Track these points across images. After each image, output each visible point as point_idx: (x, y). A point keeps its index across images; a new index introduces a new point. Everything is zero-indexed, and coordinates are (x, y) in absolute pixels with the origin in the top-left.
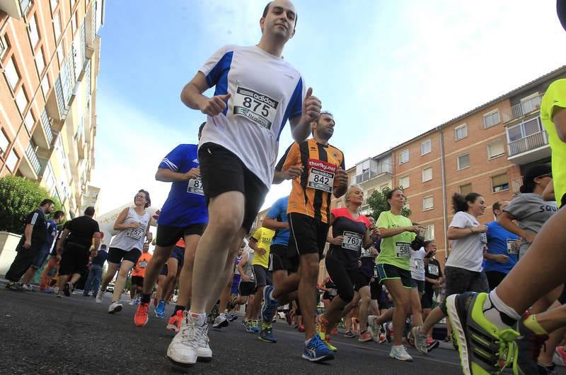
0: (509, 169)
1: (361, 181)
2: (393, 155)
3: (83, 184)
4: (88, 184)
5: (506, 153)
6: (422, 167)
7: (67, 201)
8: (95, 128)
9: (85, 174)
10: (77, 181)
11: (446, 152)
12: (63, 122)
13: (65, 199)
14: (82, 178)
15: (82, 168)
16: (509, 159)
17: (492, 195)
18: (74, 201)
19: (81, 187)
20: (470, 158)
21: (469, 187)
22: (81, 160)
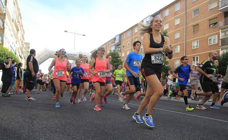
0: (218, 15)
2: (161, 13)
3: (22, 42)
4: (24, 41)
5: (218, 6)
6: (175, 18)
7: (17, 51)
8: (20, 15)
9: (21, 37)
10: (19, 41)
11: (187, 8)
12: (5, 14)
13: (16, 50)
14: (21, 40)
15: (19, 35)
16: (219, 9)
17: (208, 29)
18: (20, 50)
19: (22, 44)
20: (199, 11)
21: (197, 26)
22: (18, 31)
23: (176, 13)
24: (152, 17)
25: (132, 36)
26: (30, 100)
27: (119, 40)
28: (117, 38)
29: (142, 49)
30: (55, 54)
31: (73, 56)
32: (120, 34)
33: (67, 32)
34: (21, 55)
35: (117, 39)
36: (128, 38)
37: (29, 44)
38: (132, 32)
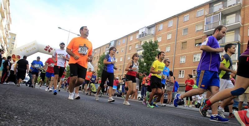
0: (203, 37)
1: (141, 37)
2: (156, 26)
3: (7, 31)
4: (9, 31)
5: (203, 29)
6: (167, 33)
9: (7, 26)
10: (3, 30)
11: (179, 26)
14: (5, 28)
15: (4, 23)
16: (203, 32)
17: (194, 48)
18: (3, 40)
19: (6, 33)
20: (188, 30)
21: (185, 43)
22: (3, 18)
23: (169, 29)
24: (147, 29)
25: (127, 44)
28: (113, 44)
30: (45, 49)
32: (115, 40)
33: (61, 28)
36: (123, 45)
37: (16, 35)
38: (127, 40)
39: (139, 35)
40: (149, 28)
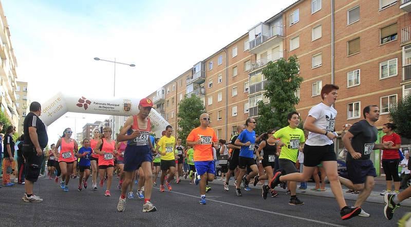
0: (399, 18)
1: (254, 46)
2: (284, 16)
3: (13, 82)
4: (16, 80)
6: (311, 26)
7: (3, 99)
8: (8, 28)
9: (11, 72)
10: (6, 80)
11: (336, 6)
14: (10, 76)
15: (7, 68)
16: (401, 7)
17: (379, 47)
18: (8, 97)
19: (12, 84)
20: (361, 11)
21: (357, 41)
22: (4, 61)
23: (314, 17)
24: (266, 27)
25: (227, 65)
26: (31, 201)
27: (202, 72)
28: (198, 69)
29: (247, 89)
30: (77, 105)
31: (112, 106)
32: (203, 60)
33: (98, 59)
34: (11, 106)
35: (197, 71)
36: (219, 68)
37: (26, 84)
38: (227, 56)
39: (250, 43)
40: (270, 23)
